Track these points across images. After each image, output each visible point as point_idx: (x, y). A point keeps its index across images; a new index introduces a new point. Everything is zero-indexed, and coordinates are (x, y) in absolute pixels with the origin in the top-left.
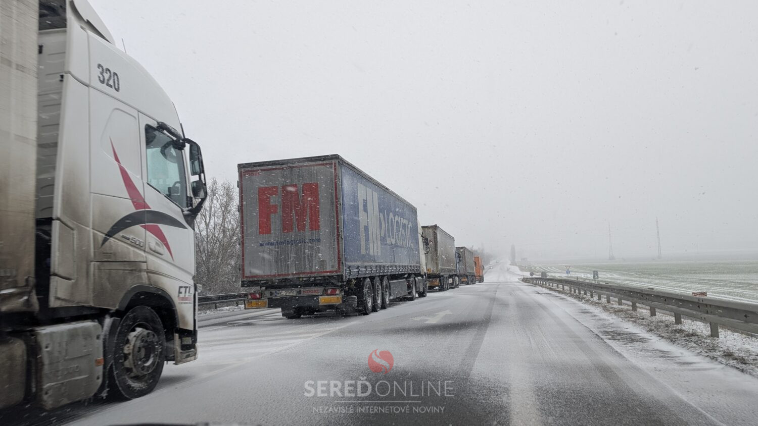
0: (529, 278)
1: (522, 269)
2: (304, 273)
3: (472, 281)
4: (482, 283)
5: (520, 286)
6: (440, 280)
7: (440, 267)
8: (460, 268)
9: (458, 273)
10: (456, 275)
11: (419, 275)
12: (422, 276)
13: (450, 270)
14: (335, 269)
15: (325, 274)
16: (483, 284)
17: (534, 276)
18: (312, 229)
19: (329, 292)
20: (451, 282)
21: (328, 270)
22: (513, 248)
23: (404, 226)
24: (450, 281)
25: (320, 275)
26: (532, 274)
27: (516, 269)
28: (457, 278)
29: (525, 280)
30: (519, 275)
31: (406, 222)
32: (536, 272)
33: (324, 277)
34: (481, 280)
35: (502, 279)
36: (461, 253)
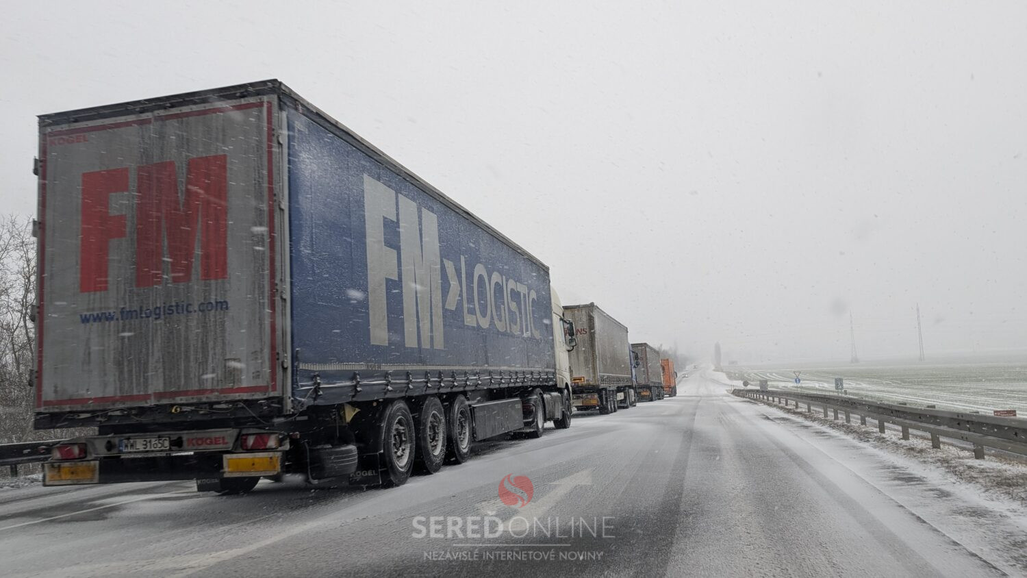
0: (743, 390)
1: (731, 376)
2: (186, 393)
3: (658, 396)
4: (673, 398)
5: (732, 404)
6: (601, 397)
7: (599, 374)
8: (636, 375)
9: (635, 384)
10: (630, 387)
11: (555, 388)
12: (560, 390)
13: (619, 380)
14: (261, 382)
15: (237, 396)
16: (675, 400)
17: (749, 387)
18: (207, 275)
19: (251, 441)
20: (623, 398)
21: (244, 385)
22: (718, 349)
23: (515, 295)
24: (620, 396)
25: (223, 397)
26: (746, 384)
27: (722, 377)
28: (632, 392)
29: (737, 393)
30: (725, 385)
31: (522, 289)
32: (750, 380)
33: (234, 402)
34: (673, 393)
35: (703, 391)
36: (639, 353)
